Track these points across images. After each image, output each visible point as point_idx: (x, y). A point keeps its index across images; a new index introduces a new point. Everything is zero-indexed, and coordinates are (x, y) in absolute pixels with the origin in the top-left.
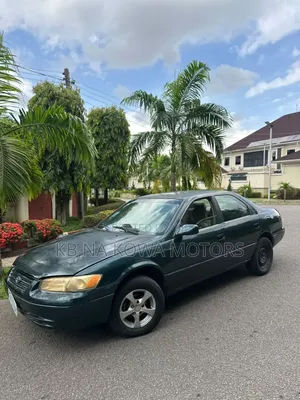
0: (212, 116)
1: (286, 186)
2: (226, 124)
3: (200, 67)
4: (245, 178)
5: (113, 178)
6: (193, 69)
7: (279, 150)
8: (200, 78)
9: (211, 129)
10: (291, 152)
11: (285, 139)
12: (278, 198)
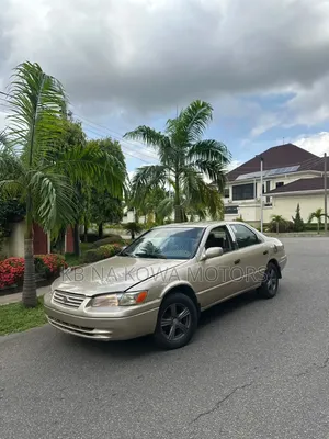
0: (212, 152)
1: (278, 218)
2: (225, 160)
3: (203, 106)
4: (236, 212)
5: (108, 211)
6: (196, 107)
7: (268, 183)
8: (203, 115)
9: (213, 164)
10: (280, 185)
11: (273, 171)
12: (271, 231)
